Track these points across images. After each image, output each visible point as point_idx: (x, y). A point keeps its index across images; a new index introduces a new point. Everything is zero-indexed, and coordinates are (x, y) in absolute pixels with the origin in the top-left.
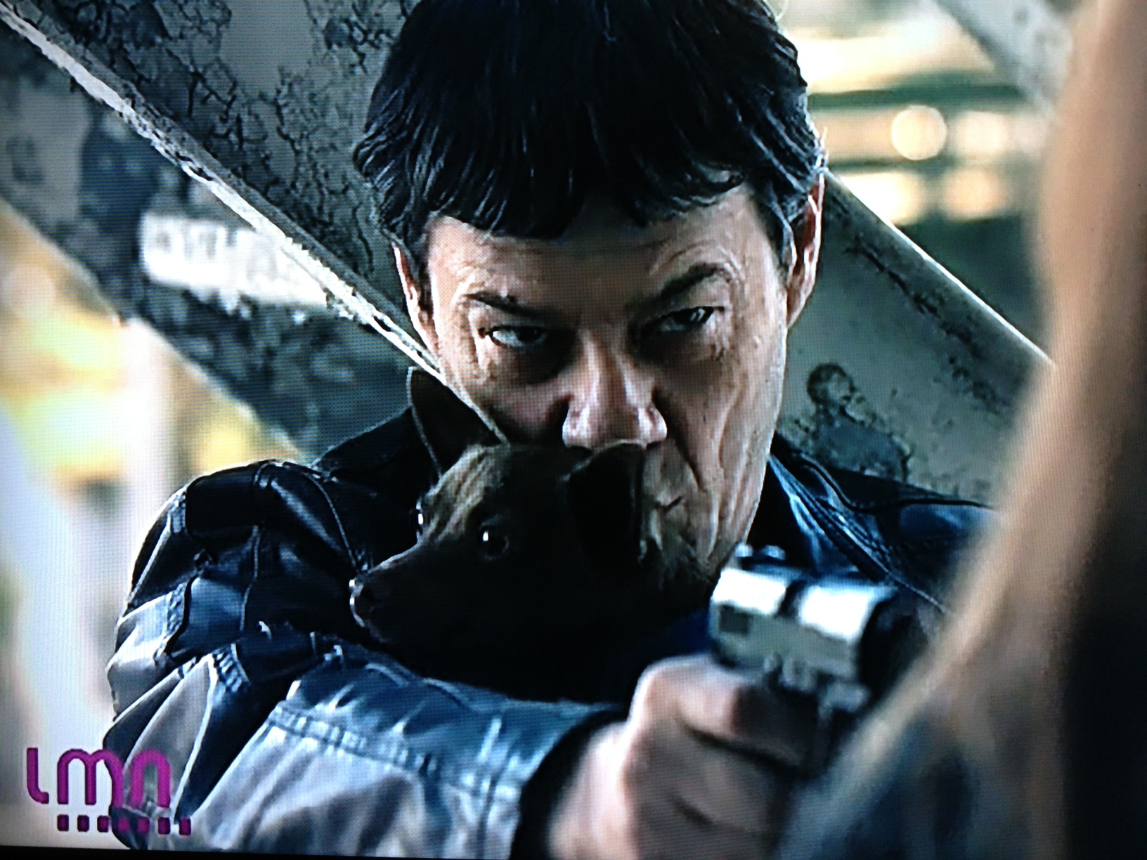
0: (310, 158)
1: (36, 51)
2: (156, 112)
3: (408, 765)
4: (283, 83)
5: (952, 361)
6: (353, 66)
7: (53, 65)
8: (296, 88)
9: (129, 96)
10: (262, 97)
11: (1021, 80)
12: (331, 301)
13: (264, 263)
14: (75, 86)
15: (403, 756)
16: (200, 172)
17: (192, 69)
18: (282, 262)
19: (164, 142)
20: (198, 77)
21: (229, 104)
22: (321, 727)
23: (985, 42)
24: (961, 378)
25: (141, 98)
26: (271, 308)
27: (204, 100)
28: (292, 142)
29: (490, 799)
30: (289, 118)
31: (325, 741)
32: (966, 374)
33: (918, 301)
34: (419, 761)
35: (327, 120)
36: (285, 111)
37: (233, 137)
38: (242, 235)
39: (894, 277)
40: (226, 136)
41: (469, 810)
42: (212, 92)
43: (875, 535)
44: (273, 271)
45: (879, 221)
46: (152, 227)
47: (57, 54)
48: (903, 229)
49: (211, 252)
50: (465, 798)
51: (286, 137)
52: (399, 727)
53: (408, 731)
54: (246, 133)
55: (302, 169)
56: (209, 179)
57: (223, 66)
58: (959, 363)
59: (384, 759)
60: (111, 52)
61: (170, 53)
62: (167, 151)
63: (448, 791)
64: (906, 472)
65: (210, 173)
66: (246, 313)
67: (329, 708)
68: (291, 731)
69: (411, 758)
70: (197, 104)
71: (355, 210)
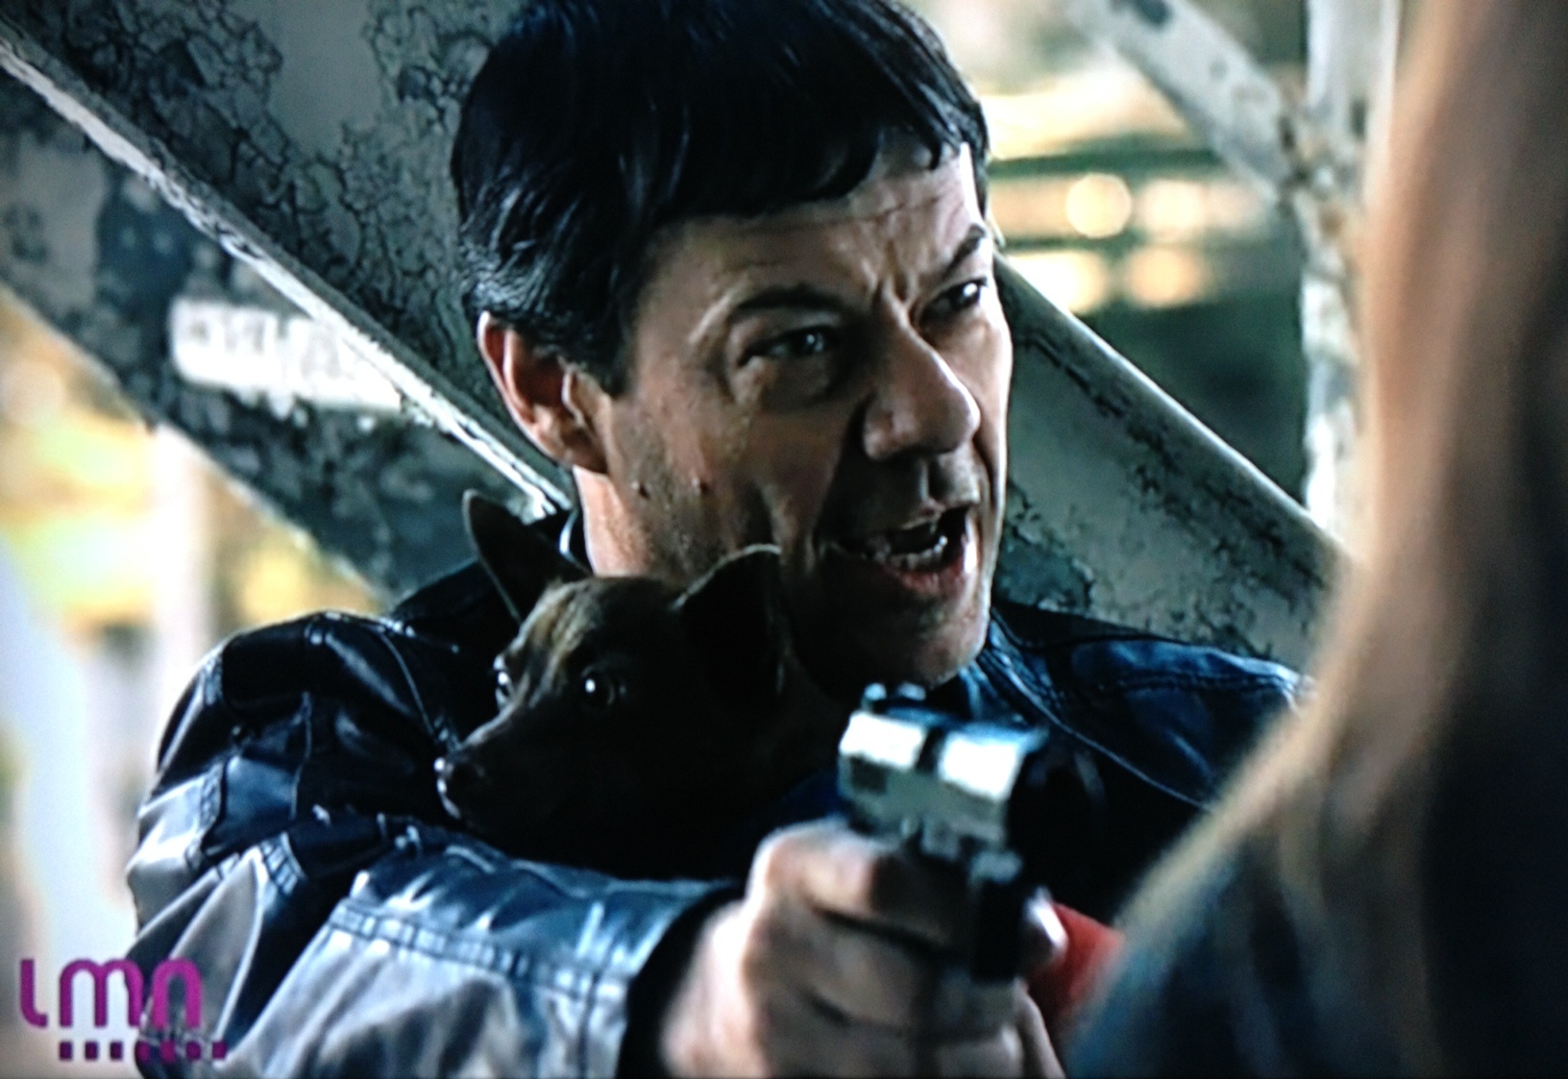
0: (379, 232)
1: (40, 102)
2: (192, 177)
3: (494, 966)
4: (346, 141)
5: (1141, 470)
6: (430, 123)
7: (60, 118)
8: (362, 148)
9: (155, 155)
10: (320, 159)
11: (1218, 142)
12: (406, 404)
13: (322, 358)
14: (89, 144)
15: (489, 955)
16: (245, 249)
17: (234, 124)
18: (346, 358)
19: (199, 213)
20: (242, 134)
21: (280, 168)
22: (392, 927)
23: (1175, 98)
24: (1151, 491)
25: (171, 159)
26: (332, 413)
27: (250, 164)
28: (357, 213)
29: (591, 1001)
30: (351, 183)
31: (396, 943)
32: (1157, 487)
33: (1100, 401)
34: (507, 960)
35: (400, 187)
36: (349, 176)
37: (285, 207)
38: (296, 325)
39: (1071, 374)
40: (276, 206)
41: (568, 1015)
42: (260, 153)
43: (1046, 679)
44: (333, 368)
45: (1053, 309)
46: (185, 315)
47: (67, 105)
48: (1084, 319)
49: (258, 344)
50: (563, 1003)
51: (349, 207)
52: (484, 921)
53: (495, 925)
54: (300, 200)
55: (369, 246)
56: (255, 256)
57: (271, 121)
58: (1149, 474)
59: (465, 961)
60: (135, 103)
61: (207, 106)
62: (205, 224)
63: (543, 994)
64: (1088, 602)
65: (258, 250)
66: (301, 418)
67: (403, 902)
68: (359, 934)
69: (497, 958)
70: (240, 167)
71: (434, 295)
